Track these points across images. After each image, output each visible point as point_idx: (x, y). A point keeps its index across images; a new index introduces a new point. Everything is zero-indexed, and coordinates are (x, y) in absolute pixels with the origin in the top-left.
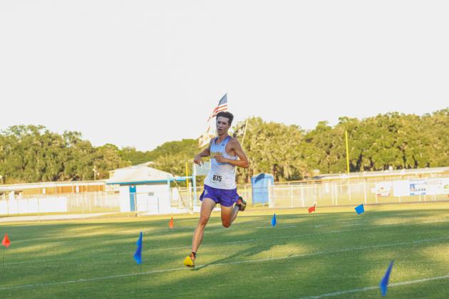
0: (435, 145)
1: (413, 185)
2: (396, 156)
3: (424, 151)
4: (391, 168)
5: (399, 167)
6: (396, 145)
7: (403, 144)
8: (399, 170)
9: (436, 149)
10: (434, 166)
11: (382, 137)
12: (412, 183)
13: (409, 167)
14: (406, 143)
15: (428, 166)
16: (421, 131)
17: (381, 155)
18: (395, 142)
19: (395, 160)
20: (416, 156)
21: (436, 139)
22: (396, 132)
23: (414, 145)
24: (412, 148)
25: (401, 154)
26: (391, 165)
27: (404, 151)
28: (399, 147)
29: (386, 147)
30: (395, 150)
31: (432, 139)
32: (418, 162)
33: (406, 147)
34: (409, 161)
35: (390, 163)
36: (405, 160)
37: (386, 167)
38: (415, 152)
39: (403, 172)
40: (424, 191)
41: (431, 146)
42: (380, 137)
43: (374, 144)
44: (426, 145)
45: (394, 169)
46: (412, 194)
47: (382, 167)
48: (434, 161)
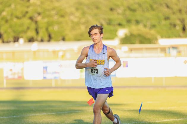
0: (72, 17)
1: (45, 68)
2: (28, 28)
3: (59, 23)
4: (21, 41)
5: (31, 40)
6: (28, 15)
7: (36, 15)
8: (30, 43)
9: (72, 22)
10: (70, 40)
11: (13, 6)
12: (45, 65)
13: (42, 41)
14: (39, 14)
15: (64, 39)
17: (11, 27)
18: (27, 12)
19: (25, 32)
20: (50, 29)
21: (73, 10)
24: (46, 20)
25: (33, 26)
26: (22, 37)
27: (36, 22)
28: (31, 18)
29: (17, 18)
30: (26, 21)
31: (68, 10)
32: (53, 36)
33: (39, 18)
34: (43, 33)
35: (21, 35)
36: (37, 32)
37: (16, 40)
38: (50, 24)
39: (35, 46)
40: (57, 75)
41: (67, 18)
42: (10, 6)
43: (4, 14)
44: (62, 16)
45: (25, 42)
46: (44, 78)
47: (11, 39)
48: (70, 34)
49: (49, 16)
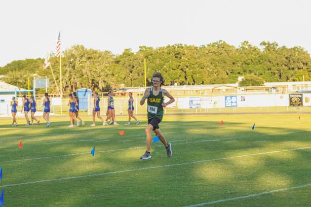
0: (208, 69)
1: (191, 101)
2: (180, 76)
3: (200, 73)
4: (176, 84)
5: (182, 84)
6: (180, 68)
7: (185, 67)
8: (182, 86)
9: (209, 72)
10: (207, 84)
11: (170, 62)
12: (191, 99)
13: (189, 84)
14: (187, 67)
15: (203, 83)
16: (199, 58)
17: (169, 75)
18: (179, 66)
19: (179, 78)
20: (194, 76)
21: (209, 64)
22: (181, 58)
23: (193, 68)
24: (191, 70)
25: (183, 74)
26: (176, 82)
27: (185, 72)
28: (182, 69)
29: (173, 69)
30: (179, 71)
31: (206, 64)
32: (196, 80)
33: (187, 69)
34: (189, 79)
36: (186, 79)
37: (172, 83)
38: (194, 73)
39: (184, 87)
40: (198, 106)
41: (205, 69)
42: (169, 61)
43: (164, 66)
44: (202, 68)
45: (178, 85)
46: (191, 108)
47: (170, 83)
48: (207, 80)
49: (194, 68)
